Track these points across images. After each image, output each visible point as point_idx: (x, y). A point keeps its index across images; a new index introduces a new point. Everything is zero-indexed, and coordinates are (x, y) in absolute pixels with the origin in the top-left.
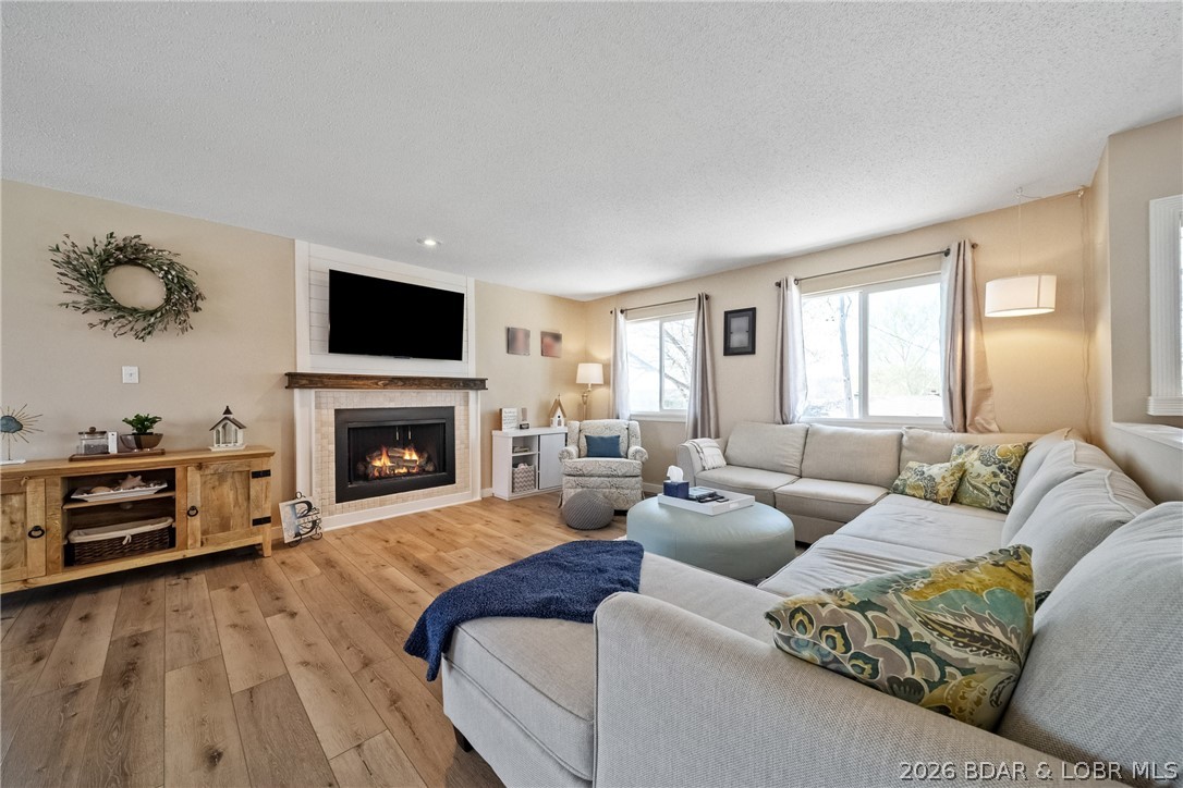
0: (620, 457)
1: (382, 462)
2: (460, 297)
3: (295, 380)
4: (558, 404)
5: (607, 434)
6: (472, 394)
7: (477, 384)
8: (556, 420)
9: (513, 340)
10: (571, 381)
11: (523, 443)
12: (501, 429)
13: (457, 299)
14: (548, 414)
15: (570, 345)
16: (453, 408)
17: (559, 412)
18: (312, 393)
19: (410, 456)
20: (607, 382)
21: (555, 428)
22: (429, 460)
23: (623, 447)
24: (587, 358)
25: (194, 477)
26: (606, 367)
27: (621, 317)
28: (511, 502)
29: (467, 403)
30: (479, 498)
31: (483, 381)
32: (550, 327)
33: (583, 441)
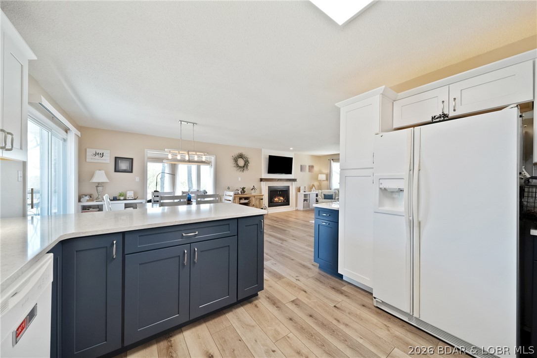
0: (333, 199)
1: (276, 199)
2: (292, 158)
3: (261, 180)
4: (313, 185)
5: (329, 194)
6: (293, 182)
7: (294, 180)
8: (313, 190)
9: (302, 168)
10: (316, 179)
11: (305, 196)
12: (300, 192)
13: (291, 159)
14: (311, 188)
15: (316, 169)
16: (289, 186)
17: (314, 188)
18: (265, 182)
19: (282, 198)
20: (327, 180)
21: (312, 192)
22: (285, 199)
23: (334, 197)
24: (321, 173)
25: (253, 199)
26: (327, 175)
27: (332, 161)
28: (303, 211)
29: (292, 185)
30: (294, 210)
31: (296, 179)
32: (311, 164)
33: (323, 196)
